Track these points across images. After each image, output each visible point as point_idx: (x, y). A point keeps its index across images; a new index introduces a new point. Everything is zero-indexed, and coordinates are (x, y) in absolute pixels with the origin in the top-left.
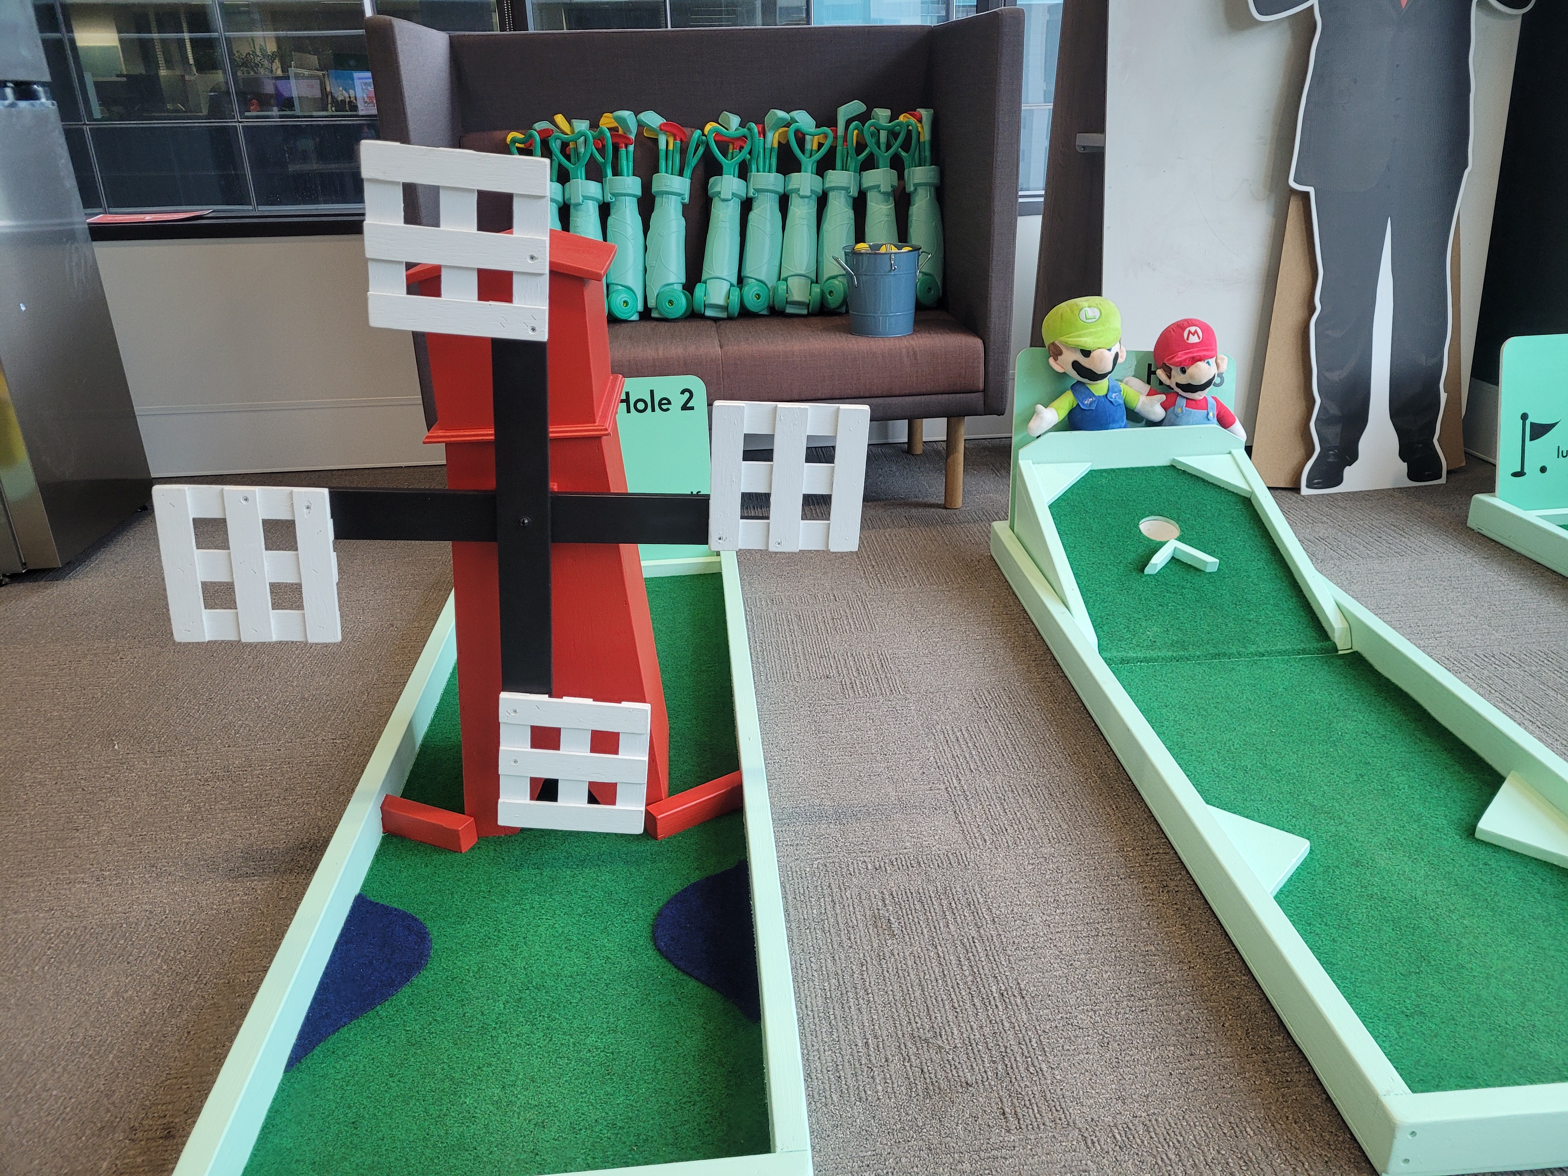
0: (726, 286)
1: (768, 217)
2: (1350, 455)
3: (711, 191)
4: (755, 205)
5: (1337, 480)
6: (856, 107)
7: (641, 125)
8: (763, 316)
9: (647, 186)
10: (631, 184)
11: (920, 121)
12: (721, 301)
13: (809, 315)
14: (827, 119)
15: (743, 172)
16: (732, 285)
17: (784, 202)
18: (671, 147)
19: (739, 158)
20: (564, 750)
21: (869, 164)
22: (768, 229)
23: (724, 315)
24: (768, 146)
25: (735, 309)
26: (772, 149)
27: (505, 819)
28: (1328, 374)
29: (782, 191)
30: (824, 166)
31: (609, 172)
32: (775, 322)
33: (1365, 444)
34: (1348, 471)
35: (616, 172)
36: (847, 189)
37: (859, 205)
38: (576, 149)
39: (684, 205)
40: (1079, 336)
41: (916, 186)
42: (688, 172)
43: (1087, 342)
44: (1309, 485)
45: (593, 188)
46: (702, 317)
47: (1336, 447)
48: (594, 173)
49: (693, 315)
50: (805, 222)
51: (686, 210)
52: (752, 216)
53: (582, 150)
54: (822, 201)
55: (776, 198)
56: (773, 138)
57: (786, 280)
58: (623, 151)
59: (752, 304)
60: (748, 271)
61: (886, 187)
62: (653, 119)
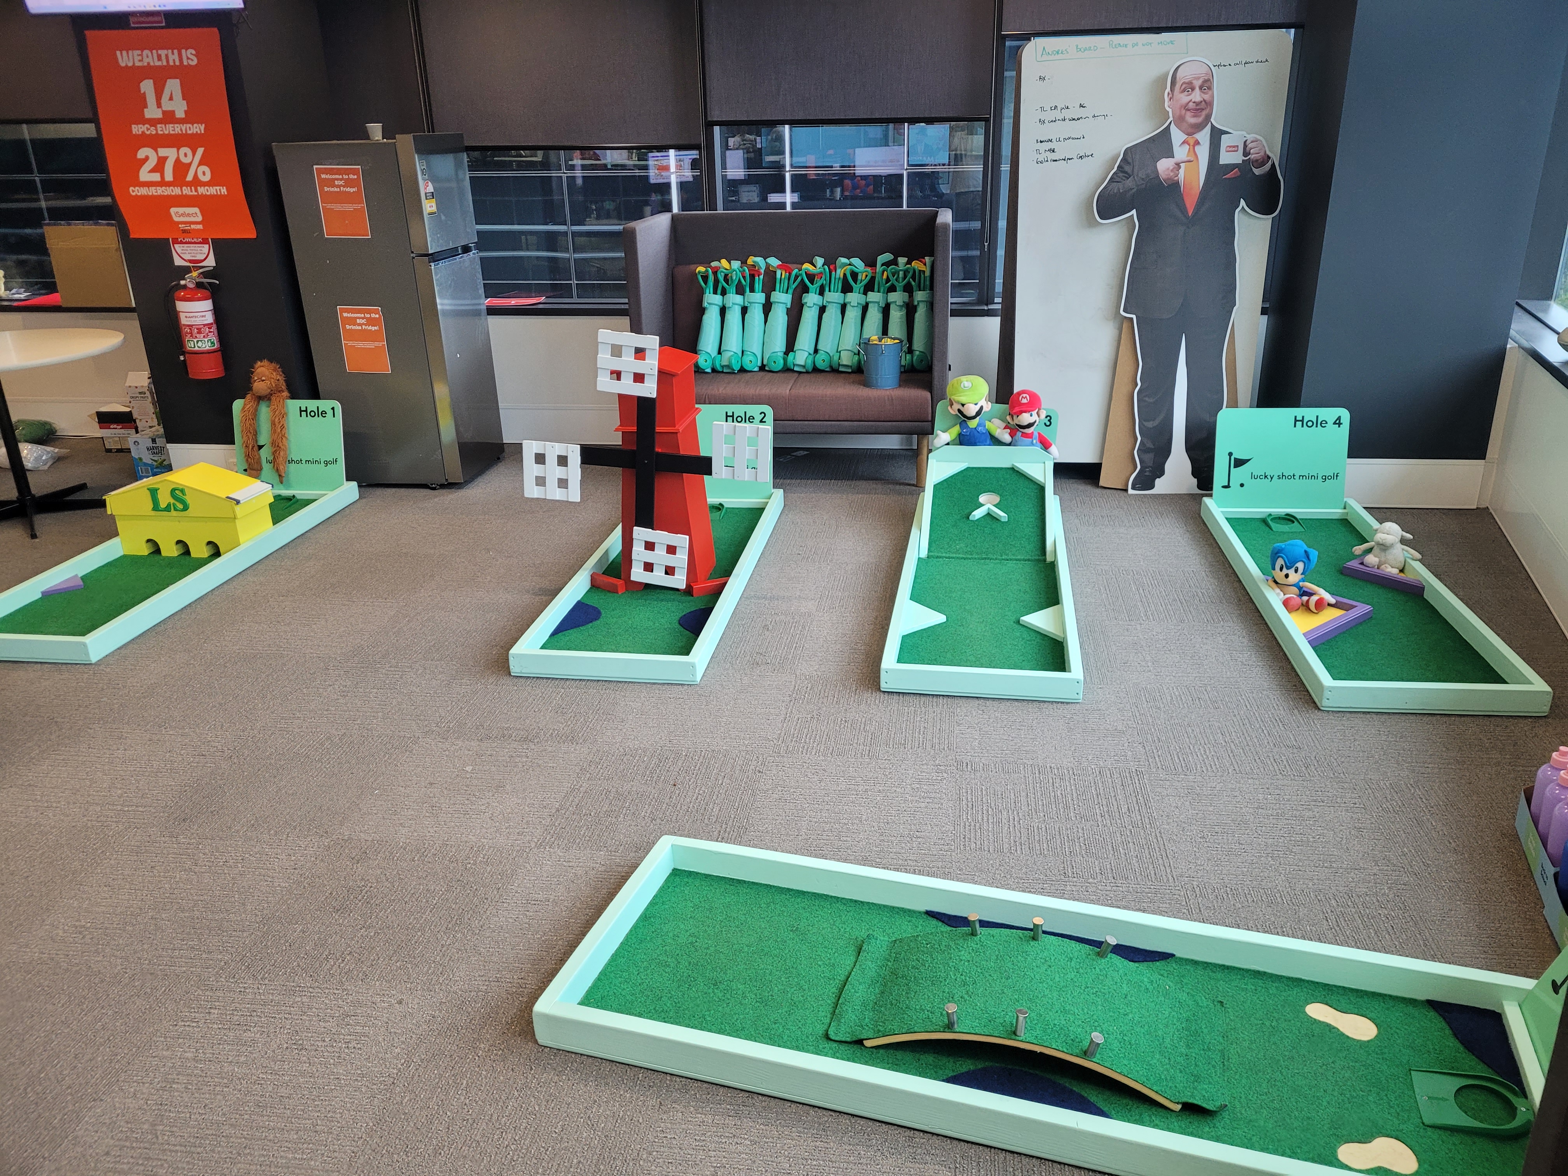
0: (806, 354)
1: (833, 317)
2: (1160, 472)
3: (804, 301)
4: (827, 309)
5: (1152, 487)
6: (887, 257)
7: (768, 266)
8: (827, 371)
9: (768, 298)
10: (759, 297)
11: (925, 264)
12: (802, 363)
13: (852, 372)
14: (871, 263)
15: (821, 293)
16: (810, 354)
17: (844, 308)
18: (783, 277)
19: (819, 284)
20: (656, 551)
21: (893, 289)
22: (833, 323)
23: (804, 370)
24: (837, 276)
25: (810, 367)
26: (839, 278)
27: (634, 578)
28: (1146, 424)
29: (842, 302)
30: (869, 287)
31: (748, 290)
32: (832, 374)
33: (1169, 466)
34: (1158, 481)
35: (752, 290)
36: (878, 303)
37: (886, 311)
38: (731, 277)
39: (787, 309)
40: (960, 396)
41: (918, 302)
42: (791, 291)
43: (963, 399)
44: (1133, 488)
45: (739, 299)
46: (793, 371)
47: (1151, 467)
48: (740, 291)
49: (787, 370)
50: (853, 320)
51: (788, 312)
52: (824, 315)
53: (734, 278)
54: (865, 309)
55: (839, 306)
56: (840, 273)
57: (840, 352)
58: (757, 278)
59: (820, 365)
60: (819, 347)
61: (899, 303)
62: (774, 262)
